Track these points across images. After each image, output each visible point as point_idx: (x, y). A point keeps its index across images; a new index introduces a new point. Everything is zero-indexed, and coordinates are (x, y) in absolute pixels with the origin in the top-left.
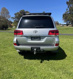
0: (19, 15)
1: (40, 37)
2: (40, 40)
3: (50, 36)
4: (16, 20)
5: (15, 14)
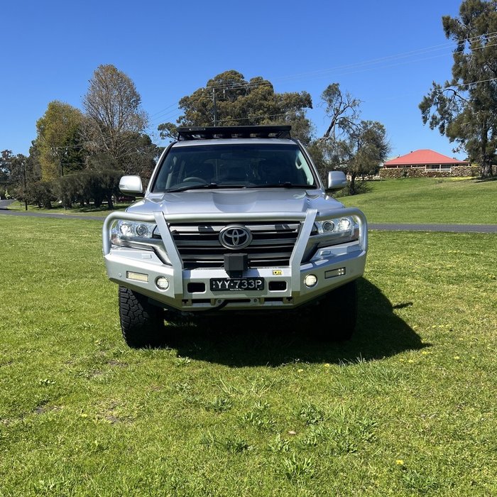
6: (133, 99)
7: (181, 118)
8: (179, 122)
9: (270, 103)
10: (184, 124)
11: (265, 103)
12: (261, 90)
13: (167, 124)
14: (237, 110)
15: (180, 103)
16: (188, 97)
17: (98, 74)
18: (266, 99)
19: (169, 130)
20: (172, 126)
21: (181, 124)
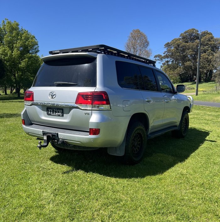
0: (178, 46)
1: (62, 110)
2: (63, 116)
3: (80, 107)
4: (167, 62)
5: (168, 45)
6: (146, 44)
7: (165, 52)
8: (164, 54)
9: (212, 42)
10: (166, 55)
11: (210, 43)
12: (208, 36)
13: (158, 55)
14: (195, 47)
15: (165, 45)
16: (169, 43)
17: (132, 34)
18: (210, 41)
19: (159, 57)
20: (160, 56)
21: (165, 54)
